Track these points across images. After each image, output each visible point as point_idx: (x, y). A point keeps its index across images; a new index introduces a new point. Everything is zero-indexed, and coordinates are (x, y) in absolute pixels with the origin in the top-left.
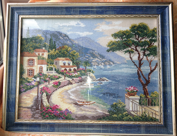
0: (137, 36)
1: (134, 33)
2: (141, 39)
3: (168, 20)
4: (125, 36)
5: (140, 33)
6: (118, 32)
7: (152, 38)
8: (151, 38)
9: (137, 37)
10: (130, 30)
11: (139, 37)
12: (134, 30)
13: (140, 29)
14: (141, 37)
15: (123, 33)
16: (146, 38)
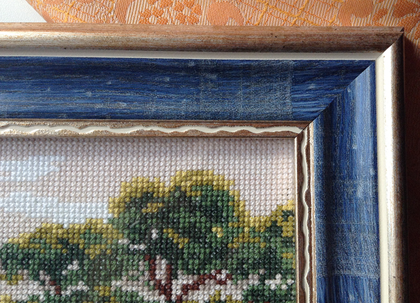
0: (162, 265)
1: (142, 247)
2: (186, 289)
3: (370, 162)
4: (75, 266)
5: (182, 242)
6: (32, 239)
7: (262, 280)
8: (254, 281)
9: (161, 274)
10: (111, 221)
11: (172, 275)
12: (144, 219)
13: (185, 218)
14: (190, 272)
15: (63, 242)
16: (221, 282)
